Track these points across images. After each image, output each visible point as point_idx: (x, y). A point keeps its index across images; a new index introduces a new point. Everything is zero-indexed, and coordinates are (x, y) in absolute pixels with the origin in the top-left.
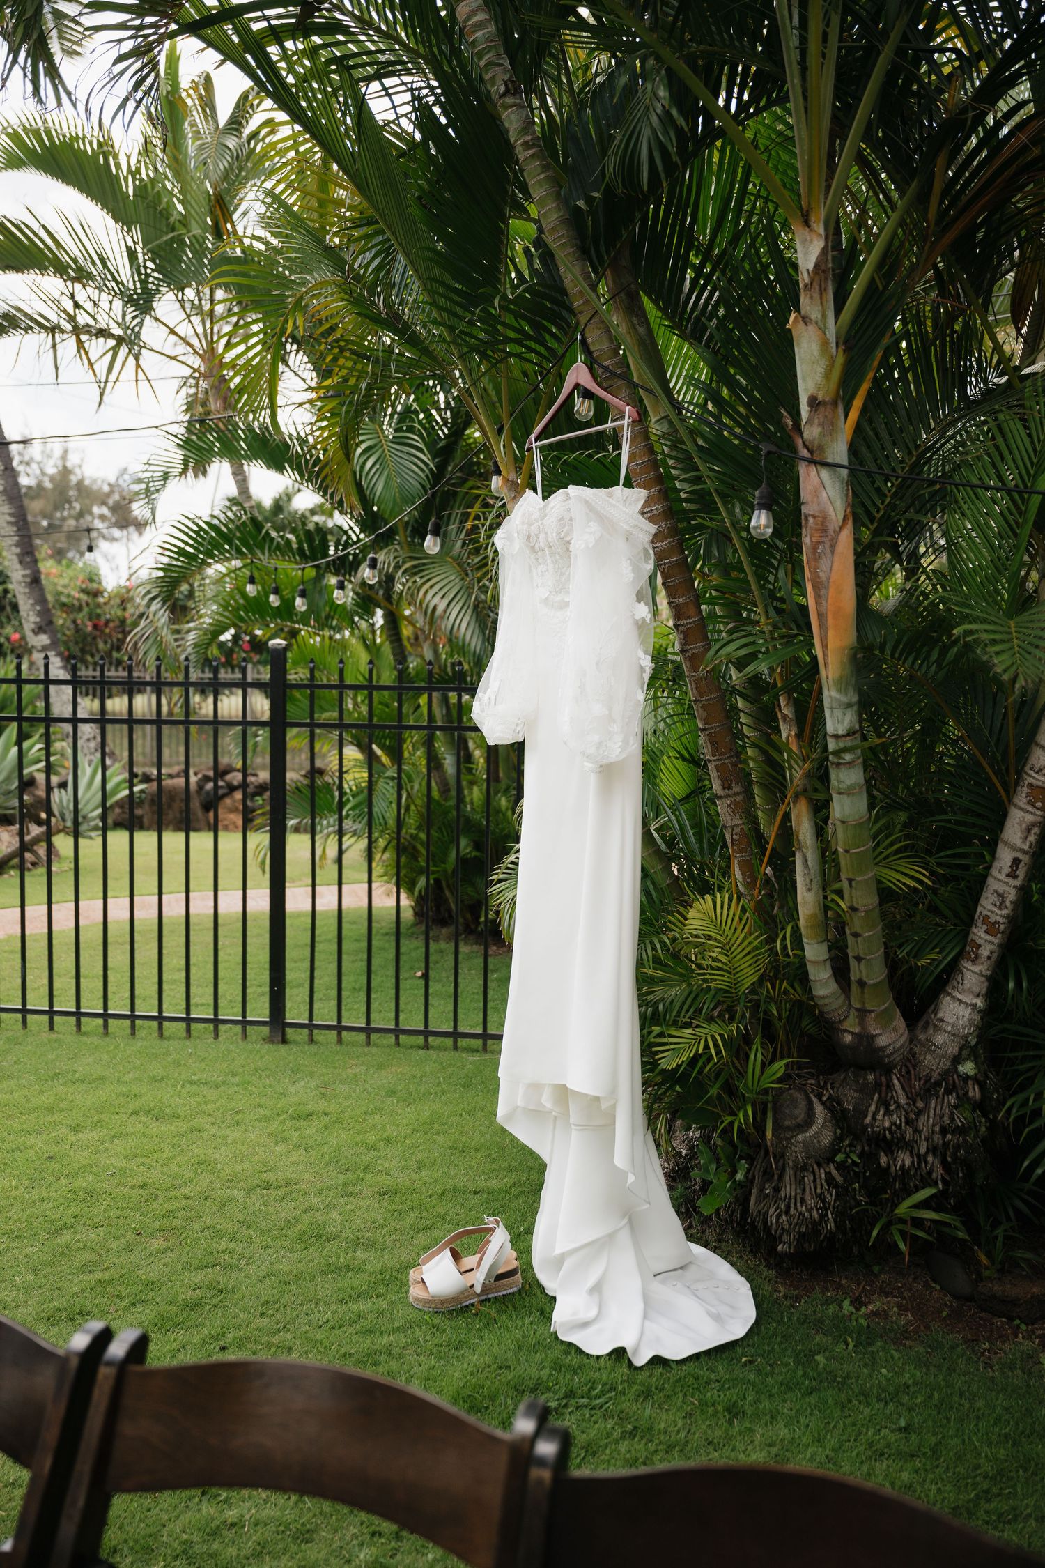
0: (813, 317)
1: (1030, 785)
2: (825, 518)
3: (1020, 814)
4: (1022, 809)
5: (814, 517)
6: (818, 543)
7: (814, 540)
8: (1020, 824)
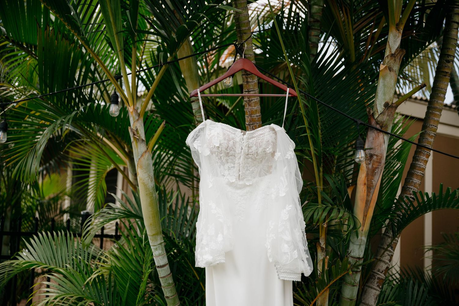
0: (394, 69)
1: (379, 278)
2: (381, 157)
3: (374, 291)
4: (375, 289)
5: (377, 156)
6: (376, 168)
7: (374, 166)
8: (374, 296)
